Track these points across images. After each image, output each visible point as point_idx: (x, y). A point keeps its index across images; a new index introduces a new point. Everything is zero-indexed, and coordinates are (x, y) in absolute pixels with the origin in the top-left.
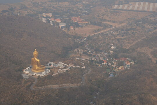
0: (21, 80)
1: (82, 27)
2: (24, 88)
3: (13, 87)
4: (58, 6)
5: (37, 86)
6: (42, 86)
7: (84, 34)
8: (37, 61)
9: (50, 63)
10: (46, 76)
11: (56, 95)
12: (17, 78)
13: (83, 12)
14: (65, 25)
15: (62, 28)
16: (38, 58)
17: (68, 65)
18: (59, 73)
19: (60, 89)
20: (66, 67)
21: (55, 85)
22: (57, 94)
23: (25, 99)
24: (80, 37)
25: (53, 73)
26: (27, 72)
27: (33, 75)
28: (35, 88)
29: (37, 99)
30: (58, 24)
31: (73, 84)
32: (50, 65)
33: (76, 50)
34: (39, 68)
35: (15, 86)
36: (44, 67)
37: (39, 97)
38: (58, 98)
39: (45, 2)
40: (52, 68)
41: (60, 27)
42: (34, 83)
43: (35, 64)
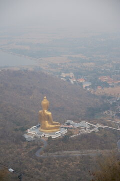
0: (22, 142)
1: (113, 86)
2: (26, 153)
3: (8, 151)
4: (81, 67)
5: (46, 151)
6: (54, 151)
7: (116, 94)
8: (48, 115)
10: (61, 137)
11: (77, 165)
12: (15, 139)
14: (91, 84)
15: (86, 87)
16: (49, 110)
17: (95, 126)
18: (82, 134)
19: (83, 157)
21: (75, 150)
22: (79, 164)
23: (26, 171)
24: (110, 98)
25: (72, 134)
26: (32, 133)
27: (41, 136)
28: (43, 154)
29: (45, 170)
30: (81, 84)
31: (103, 150)
32: (68, 124)
33: (106, 112)
34: (51, 126)
35: (10, 150)
36: (58, 124)
37: (49, 168)
38: (79, 170)
39: (66, 63)
40: (71, 128)
41: (84, 87)
42: (42, 147)
43: (45, 120)
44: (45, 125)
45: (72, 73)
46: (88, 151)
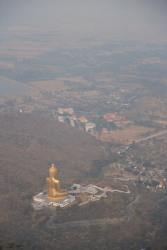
0: (31, 212)
1: (121, 129)
2: (35, 225)
3: (19, 223)
4: (82, 97)
5: (56, 222)
6: (64, 222)
7: (126, 140)
8: (56, 183)
9: (75, 185)
10: (69, 206)
11: (87, 236)
12: (24, 210)
13: (122, 105)
14: (95, 126)
15: (89, 131)
16: (56, 178)
17: (103, 189)
18: (90, 202)
19: (92, 227)
20: (100, 192)
21: (84, 220)
23: (37, 243)
24: (118, 145)
25: (80, 202)
27: (49, 204)
28: (53, 225)
29: (56, 242)
30: (83, 125)
31: (112, 218)
32: (75, 188)
33: (114, 165)
34: (59, 194)
35: (21, 222)
36: (65, 191)
37: (60, 239)
38: (89, 241)
39: (62, 91)
40: (78, 194)
41: (87, 130)
42: (51, 217)
43: (52, 188)
44: (52, 193)
45: (71, 109)
46: (97, 220)
